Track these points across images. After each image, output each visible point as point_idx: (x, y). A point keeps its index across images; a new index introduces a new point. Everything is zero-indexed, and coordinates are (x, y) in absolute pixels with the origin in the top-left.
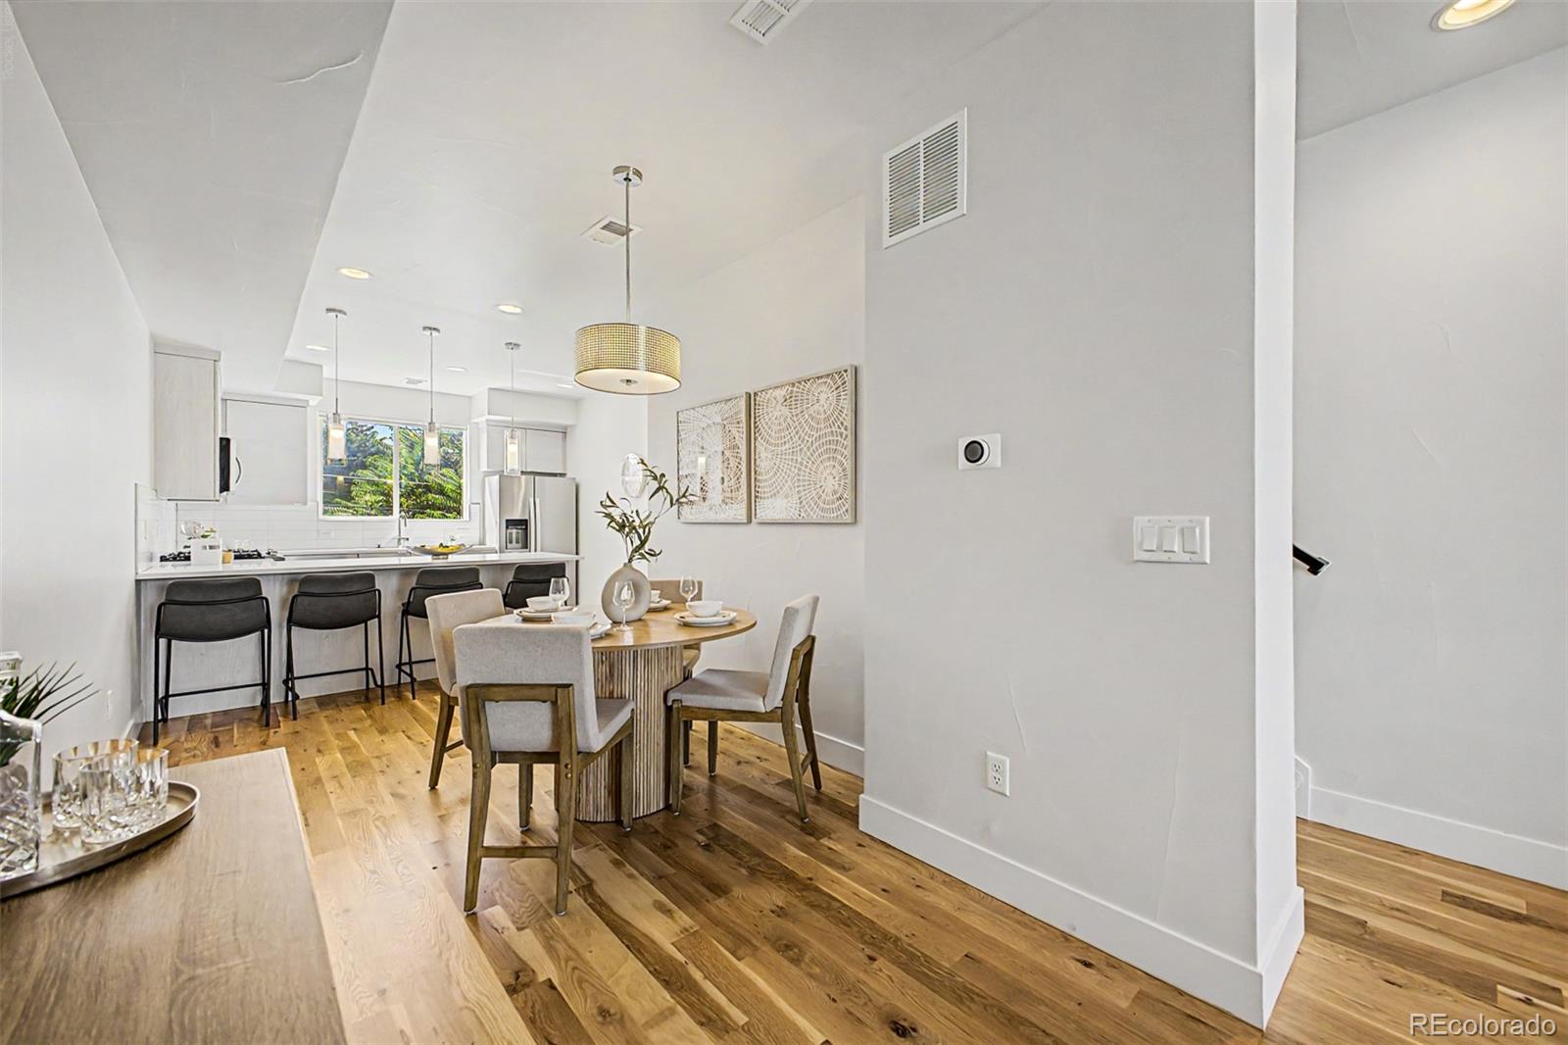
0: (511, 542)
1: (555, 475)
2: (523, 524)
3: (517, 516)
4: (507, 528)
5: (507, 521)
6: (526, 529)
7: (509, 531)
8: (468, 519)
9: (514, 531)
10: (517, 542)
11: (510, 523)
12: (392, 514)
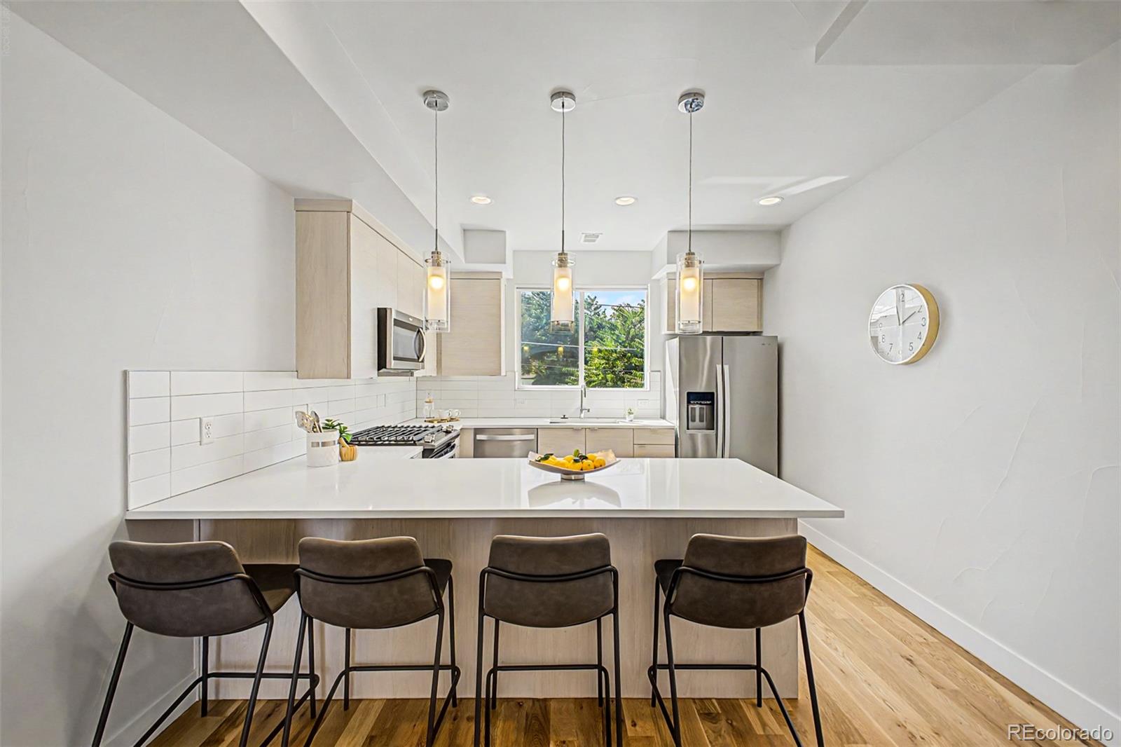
0: (694, 420)
1: (747, 334)
2: (707, 398)
3: (701, 387)
4: (689, 402)
5: (688, 394)
6: (712, 404)
7: (690, 406)
8: (648, 389)
9: (697, 407)
10: (701, 420)
11: (693, 397)
12: (577, 384)
